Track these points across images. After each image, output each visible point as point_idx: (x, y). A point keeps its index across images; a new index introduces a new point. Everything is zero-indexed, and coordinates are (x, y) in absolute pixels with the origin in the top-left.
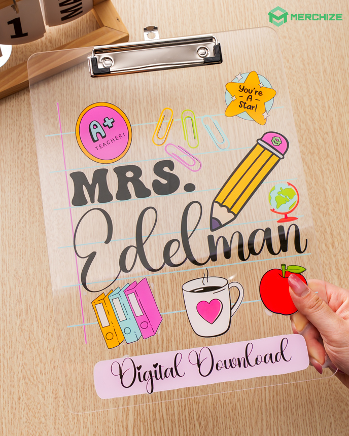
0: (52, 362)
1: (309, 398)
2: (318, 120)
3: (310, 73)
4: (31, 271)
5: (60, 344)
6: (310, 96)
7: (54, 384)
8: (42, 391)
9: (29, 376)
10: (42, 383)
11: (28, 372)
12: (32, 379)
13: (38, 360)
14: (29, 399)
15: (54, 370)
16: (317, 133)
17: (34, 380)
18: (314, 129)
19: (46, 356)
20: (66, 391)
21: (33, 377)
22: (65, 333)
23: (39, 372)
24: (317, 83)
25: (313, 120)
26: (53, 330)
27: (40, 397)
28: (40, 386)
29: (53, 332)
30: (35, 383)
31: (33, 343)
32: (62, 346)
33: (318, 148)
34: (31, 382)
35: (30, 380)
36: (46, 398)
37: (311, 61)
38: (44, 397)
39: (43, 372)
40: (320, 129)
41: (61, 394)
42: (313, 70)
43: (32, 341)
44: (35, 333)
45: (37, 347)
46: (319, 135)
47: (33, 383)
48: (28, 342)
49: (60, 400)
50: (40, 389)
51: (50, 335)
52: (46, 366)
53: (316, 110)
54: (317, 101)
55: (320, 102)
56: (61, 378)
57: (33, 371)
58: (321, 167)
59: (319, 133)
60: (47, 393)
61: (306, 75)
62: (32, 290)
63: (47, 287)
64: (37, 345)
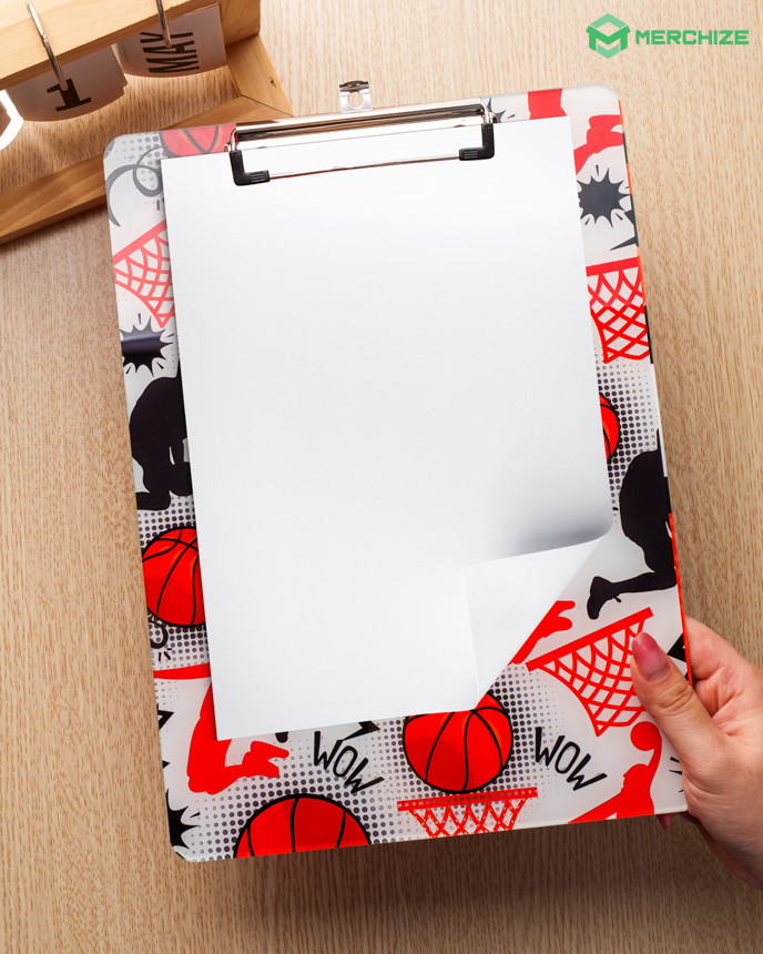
0: (116, 772)
1: (629, 849)
2: (678, 264)
3: (666, 157)
4: (72, 587)
5: (132, 736)
6: (662, 211)
7: (119, 813)
8: (97, 828)
9: (71, 798)
10: (96, 813)
11: (69, 790)
12: (75, 805)
13: (88, 766)
14: (70, 843)
15: (118, 786)
16: (675, 293)
17: (80, 807)
18: (669, 283)
19: (104, 758)
20: (143, 828)
21: (77, 799)
22: (142, 714)
23: (90, 791)
24: (680, 179)
25: (667, 263)
26: (117, 708)
27: (92, 839)
28: (92, 817)
29: (117, 711)
30: (83, 813)
31: (76, 733)
32: (134, 740)
33: (673, 327)
34: (74, 809)
35: (71, 805)
36: (104, 842)
37: (670, 131)
38: (99, 840)
39: (97, 790)
40: (681, 283)
41: (133, 833)
42: (672, 150)
43: (76, 728)
44: (81, 713)
45: (86, 742)
46: (678, 297)
47: (77, 813)
48: (68, 732)
49: (131, 845)
50: (92, 825)
51: (111, 717)
52: (104, 779)
53: (675, 241)
54: (676, 221)
55: (684, 225)
56: (132, 803)
57: (78, 789)
58: (678, 367)
59: (679, 293)
60: (105, 832)
61: (656, 162)
62: (74, 625)
63: (104, 621)
64: (86, 737)
